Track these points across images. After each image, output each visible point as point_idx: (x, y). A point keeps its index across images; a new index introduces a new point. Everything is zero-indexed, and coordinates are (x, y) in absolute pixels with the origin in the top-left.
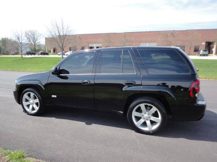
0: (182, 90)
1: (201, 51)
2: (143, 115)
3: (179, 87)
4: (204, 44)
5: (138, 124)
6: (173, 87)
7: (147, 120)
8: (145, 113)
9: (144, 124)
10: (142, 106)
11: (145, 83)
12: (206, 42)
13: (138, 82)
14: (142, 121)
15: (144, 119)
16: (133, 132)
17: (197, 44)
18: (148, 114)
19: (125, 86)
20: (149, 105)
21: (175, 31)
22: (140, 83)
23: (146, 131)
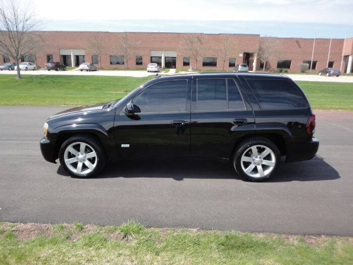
0: (300, 127)
1: (240, 67)
2: (254, 160)
3: (297, 124)
4: (241, 55)
5: (247, 171)
6: (290, 123)
7: (258, 164)
8: (256, 157)
9: (255, 170)
10: (254, 149)
11: (259, 120)
12: (244, 53)
13: (250, 120)
14: (252, 167)
15: (255, 163)
16: (241, 182)
17: (233, 56)
18: (260, 158)
19: (234, 125)
20: (262, 146)
21: (203, 34)
22: (253, 121)
23: (258, 178)
